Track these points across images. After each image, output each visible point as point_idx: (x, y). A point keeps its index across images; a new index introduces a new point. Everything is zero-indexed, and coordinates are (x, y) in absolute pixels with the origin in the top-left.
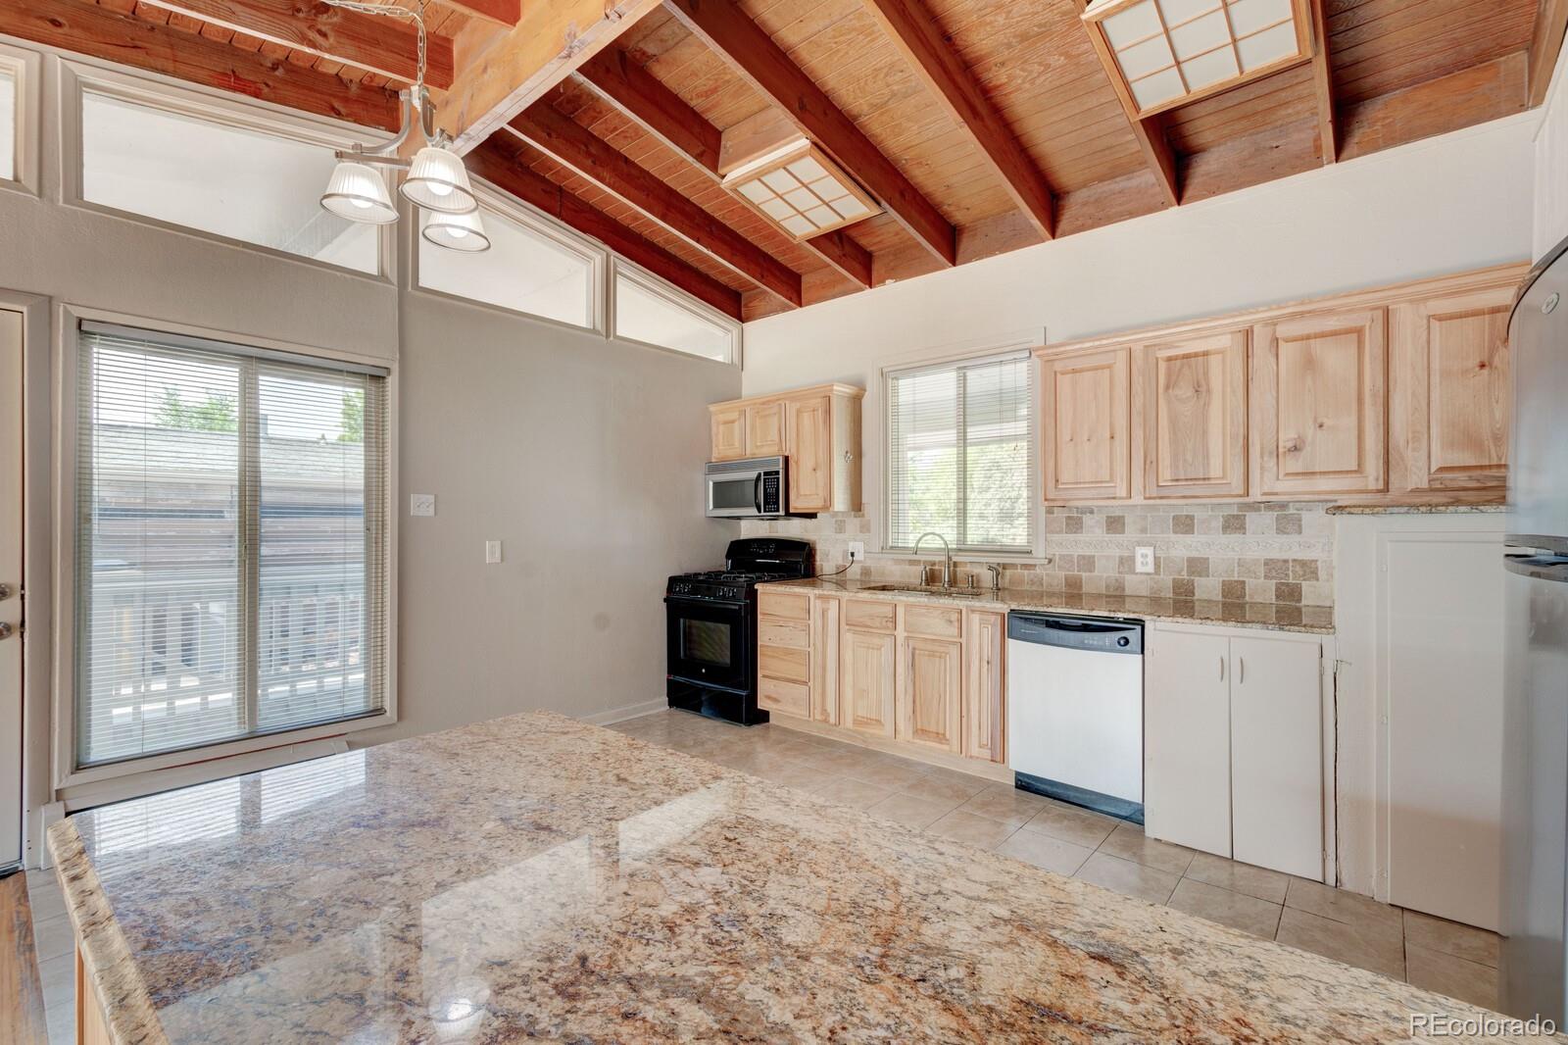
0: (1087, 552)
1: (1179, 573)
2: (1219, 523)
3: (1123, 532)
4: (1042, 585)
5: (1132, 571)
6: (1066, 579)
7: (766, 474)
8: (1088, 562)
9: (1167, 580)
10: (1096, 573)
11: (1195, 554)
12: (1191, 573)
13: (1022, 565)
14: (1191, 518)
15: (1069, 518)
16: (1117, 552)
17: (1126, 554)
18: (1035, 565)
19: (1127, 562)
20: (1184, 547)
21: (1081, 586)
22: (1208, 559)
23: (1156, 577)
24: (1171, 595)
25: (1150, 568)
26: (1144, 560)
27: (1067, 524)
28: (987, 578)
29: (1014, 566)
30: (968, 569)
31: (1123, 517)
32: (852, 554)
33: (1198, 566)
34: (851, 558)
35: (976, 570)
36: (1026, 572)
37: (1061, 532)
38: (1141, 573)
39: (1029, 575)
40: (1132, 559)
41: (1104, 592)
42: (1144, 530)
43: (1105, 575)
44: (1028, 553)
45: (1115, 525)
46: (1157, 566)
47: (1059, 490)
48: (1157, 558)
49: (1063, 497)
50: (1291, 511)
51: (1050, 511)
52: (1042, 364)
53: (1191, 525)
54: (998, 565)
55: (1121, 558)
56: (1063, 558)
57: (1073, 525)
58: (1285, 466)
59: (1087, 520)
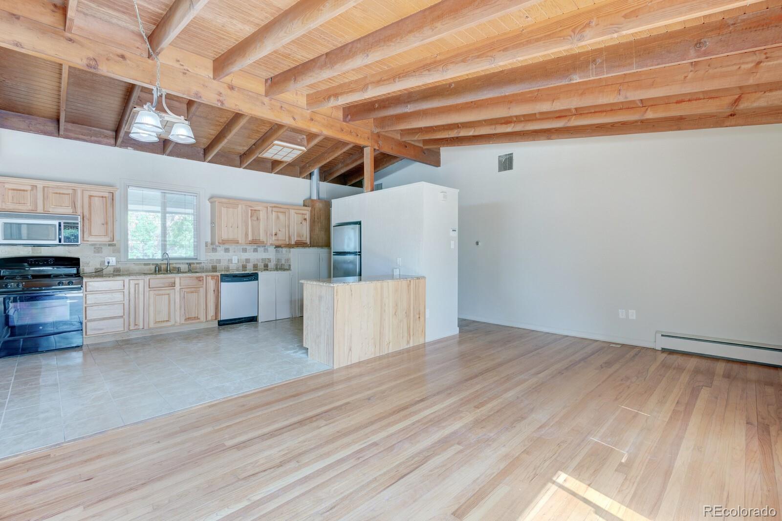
0: (219, 258)
1: (243, 263)
2: (252, 250)
3: (229, 252)
5: (232, 263)
6: (212, 266)
7: (64, 223)
8: (219, 261)
9: (241, 264)
10: (221, 264)
11: (247, 258)
12: (246, 263)
13: (197, 263)
15: (213, 248)
16: (227, 258)
17: (229, 258)
18: (201, 263)
19: (230, 261)
20: (245, 256)
21: (217, 267)
22: (250, 259)
23: (238, 264)
24: (242, 269)
25: (237, 262)
26: (235, 260)
27: (212, 250)
28: (184, 267)
29: (193, 263)
31: (229, 248)
32: (109, 263)
33: (248, 261)
34: (107, 264)
35: (178, 266)
36: (198, 265)
37: (210, 252)
38: (234, 263)
40: (232, 260)
42: (235, 252)
44: (197, 259)
45: (227, 250)
46: (238, 261)
47: (222, 240)
48: (238, 259)
49: (224, 242)
50: (266, 248)
51: (206, 246)
52: (217, 203)
53: (246, 251)
54: (187, 263)
55: (229, 260)
56: (211, 260)
57: (214, 250)
58: (274, 238)
59: (218, 249)
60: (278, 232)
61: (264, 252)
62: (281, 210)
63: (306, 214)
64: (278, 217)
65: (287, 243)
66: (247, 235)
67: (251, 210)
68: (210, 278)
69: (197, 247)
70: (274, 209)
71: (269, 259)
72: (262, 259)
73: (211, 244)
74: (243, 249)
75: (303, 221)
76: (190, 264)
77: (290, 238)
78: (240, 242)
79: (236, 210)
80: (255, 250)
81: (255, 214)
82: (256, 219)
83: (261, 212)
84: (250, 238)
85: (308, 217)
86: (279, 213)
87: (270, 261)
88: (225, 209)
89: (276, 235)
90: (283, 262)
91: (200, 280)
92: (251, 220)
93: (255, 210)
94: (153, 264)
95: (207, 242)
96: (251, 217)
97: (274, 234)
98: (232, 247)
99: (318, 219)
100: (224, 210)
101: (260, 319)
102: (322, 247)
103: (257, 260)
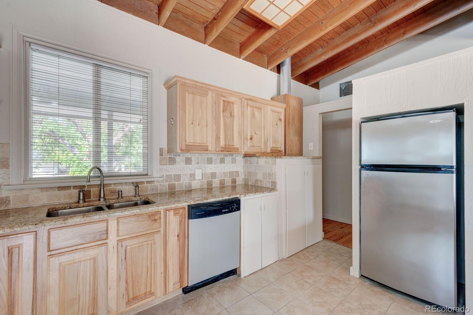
0: (178, 173)
1: (209, 178)
2: (218, 161)
3: (191, 164)
4: (157, 190)
5: (194, 180)
6: (169, 186)
8: (178, 177)
9: (205, 181)
10: (181, 182)
11: (213, 171)
12: (212, 178)
13: (147, 182)
14: (212, 158)
15: (170, 158)
16: (189, 172)
17: (192, 172)
18: (154, 181)
19: (192, 176)
20: (210, 169)
21: (175, 188)
22: (216, 172)
23: (202, 180)
24: (206, 187)
25: (200, 178)
26: (198, 176)
27: (169, 161)
28: (128, 191)
29: (142, 183)
30: (112, 187)
31: (191, 158)
33: (213, 175)
35: (118, 188)
37: (166, 165)
38: (197, 180)
39: (150, 186)
40: (194, 174)
41: (184, 189)
42: (198, 163)
43: (185, 182)
44: (147, 175)
45: (188, 161)
46: (202, 177)
47: (186, 145)
48: (202, 174)
49: (188, 149)
50: (234, 157)
51: (161, 154)
52: (178, 84)
53: (212, 161)
54: (133, 183)
55: (191, 174)
56: (167, 176)
57: (172, 161)
58: (249, 143)
59: (178, 159)
60: (254, 134)
61: (232, 163)
62: (258, 105)
63: (280, 113)
64: (253, 115)
65: (263, 151)
66: (218, 138)
67: (224, 101)
68: (172, 213)
69: (147, 156)
70: (250, 102)
71: (237, 172)
72: (230, 172)
73: (168, 152)
74: (207, 158)
75: (279, 122)
76: (137, 186)
77: (266, 143)
78: (210, 148)
79: (205, 98)
80: (222, 161)
81: (228, 107)
82: (229, 115)
83: (235, 106)
84: (222, 143)
85: (282, 117)
86: (255, 109)
87: (239, 175)
88: (191, 95)
89: (251, 139)
90: (260, 177)
91: (155, 220)
92: (224, 116)
93: (228, 102)
94: (75, 187)
95: (163, 148)
96: (223, 111)
97: (249, 138)
98: (194, 157)
99: (292, 120)
100: (189, 97)
101: (244, 272)
102: (296, 155)
103: (224, 173)
